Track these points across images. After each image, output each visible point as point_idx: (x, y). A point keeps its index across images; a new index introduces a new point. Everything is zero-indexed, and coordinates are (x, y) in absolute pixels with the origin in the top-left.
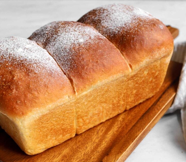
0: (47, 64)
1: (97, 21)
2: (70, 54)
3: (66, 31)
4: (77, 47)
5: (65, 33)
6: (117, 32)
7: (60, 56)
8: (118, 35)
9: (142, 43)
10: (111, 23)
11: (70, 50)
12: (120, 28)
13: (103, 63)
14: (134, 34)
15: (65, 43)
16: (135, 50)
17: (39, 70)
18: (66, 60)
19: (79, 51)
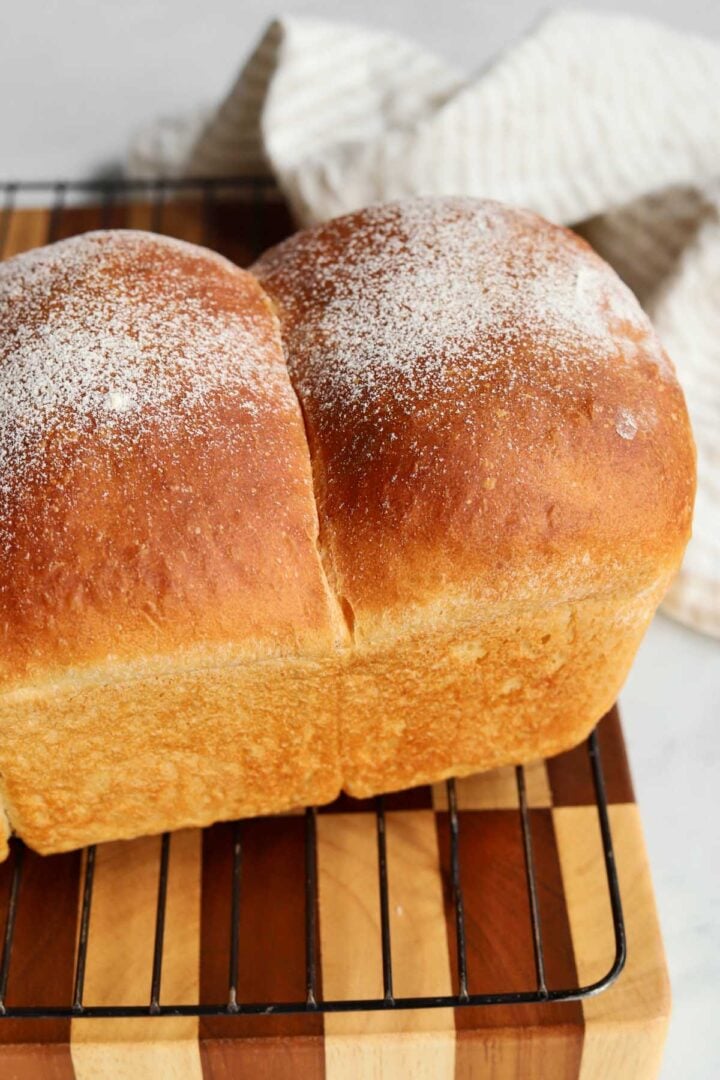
1: (320, 291)
2: (16, 469)
3: (83, 322)
4: (69, 434)
5: (76, 331)
6: (354, 397)
8: (355, 413)
9: (447, 506)
10: (365, 329)
11: (26, 444)
12: (382, 375)
13: (163, 565)
14: (429, 439)
15: (35, 393)
16: (398, 532)
19: (68, 461)
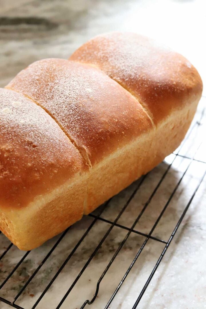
0: (47, 130)
1: (103, 58)
2: (78, 113)
3: (65, 77)
5: (65, 79)
6: (133, 74)
7: (64, 115)
8: (136, 79)
10: (123, 61)
11: (76, 106)
12: (136, 69)
15: (68, 95)
17: (38, 140)
18: (73, 121)
